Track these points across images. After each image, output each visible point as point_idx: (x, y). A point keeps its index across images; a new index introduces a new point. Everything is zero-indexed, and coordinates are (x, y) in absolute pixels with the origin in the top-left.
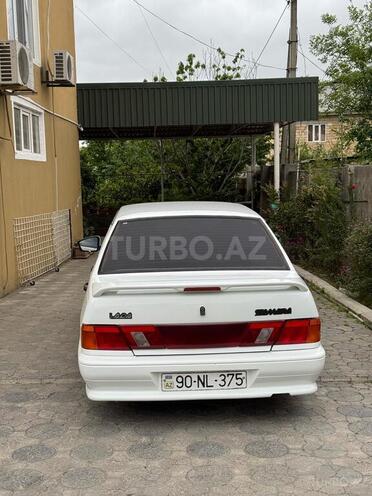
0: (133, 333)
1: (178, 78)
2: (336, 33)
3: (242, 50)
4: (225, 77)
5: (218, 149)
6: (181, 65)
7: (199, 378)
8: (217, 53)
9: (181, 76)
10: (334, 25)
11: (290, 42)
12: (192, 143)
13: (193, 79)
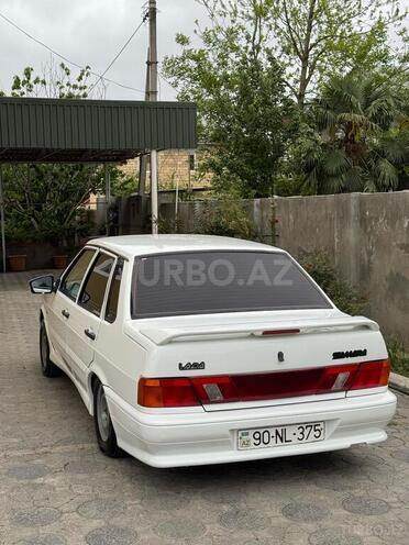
0: (205, 386)
1: (13, 94)
2: (188, 55)
3: (88, 67)
4: (70, 95)
5: (67, 177)
6: (18, 80)
7: (277, 433)
8: (59, 69)
9: (16, 92)
10: (187, 47)
11: (149, 63)
12: (37, 170)
13: (32, 95)
